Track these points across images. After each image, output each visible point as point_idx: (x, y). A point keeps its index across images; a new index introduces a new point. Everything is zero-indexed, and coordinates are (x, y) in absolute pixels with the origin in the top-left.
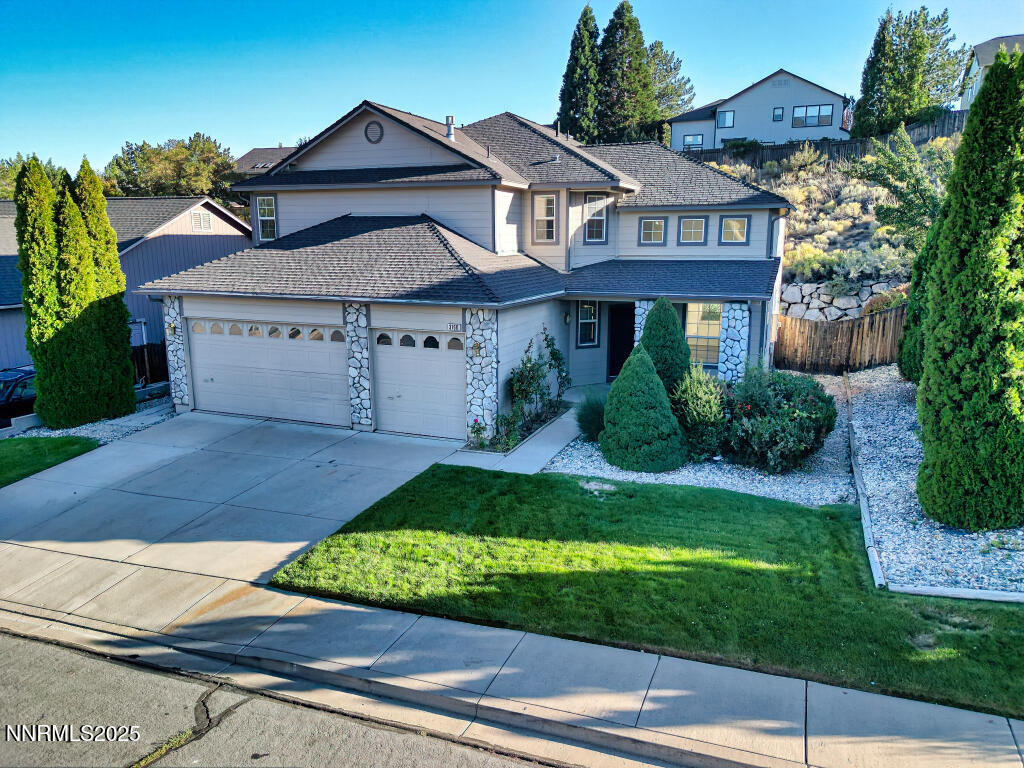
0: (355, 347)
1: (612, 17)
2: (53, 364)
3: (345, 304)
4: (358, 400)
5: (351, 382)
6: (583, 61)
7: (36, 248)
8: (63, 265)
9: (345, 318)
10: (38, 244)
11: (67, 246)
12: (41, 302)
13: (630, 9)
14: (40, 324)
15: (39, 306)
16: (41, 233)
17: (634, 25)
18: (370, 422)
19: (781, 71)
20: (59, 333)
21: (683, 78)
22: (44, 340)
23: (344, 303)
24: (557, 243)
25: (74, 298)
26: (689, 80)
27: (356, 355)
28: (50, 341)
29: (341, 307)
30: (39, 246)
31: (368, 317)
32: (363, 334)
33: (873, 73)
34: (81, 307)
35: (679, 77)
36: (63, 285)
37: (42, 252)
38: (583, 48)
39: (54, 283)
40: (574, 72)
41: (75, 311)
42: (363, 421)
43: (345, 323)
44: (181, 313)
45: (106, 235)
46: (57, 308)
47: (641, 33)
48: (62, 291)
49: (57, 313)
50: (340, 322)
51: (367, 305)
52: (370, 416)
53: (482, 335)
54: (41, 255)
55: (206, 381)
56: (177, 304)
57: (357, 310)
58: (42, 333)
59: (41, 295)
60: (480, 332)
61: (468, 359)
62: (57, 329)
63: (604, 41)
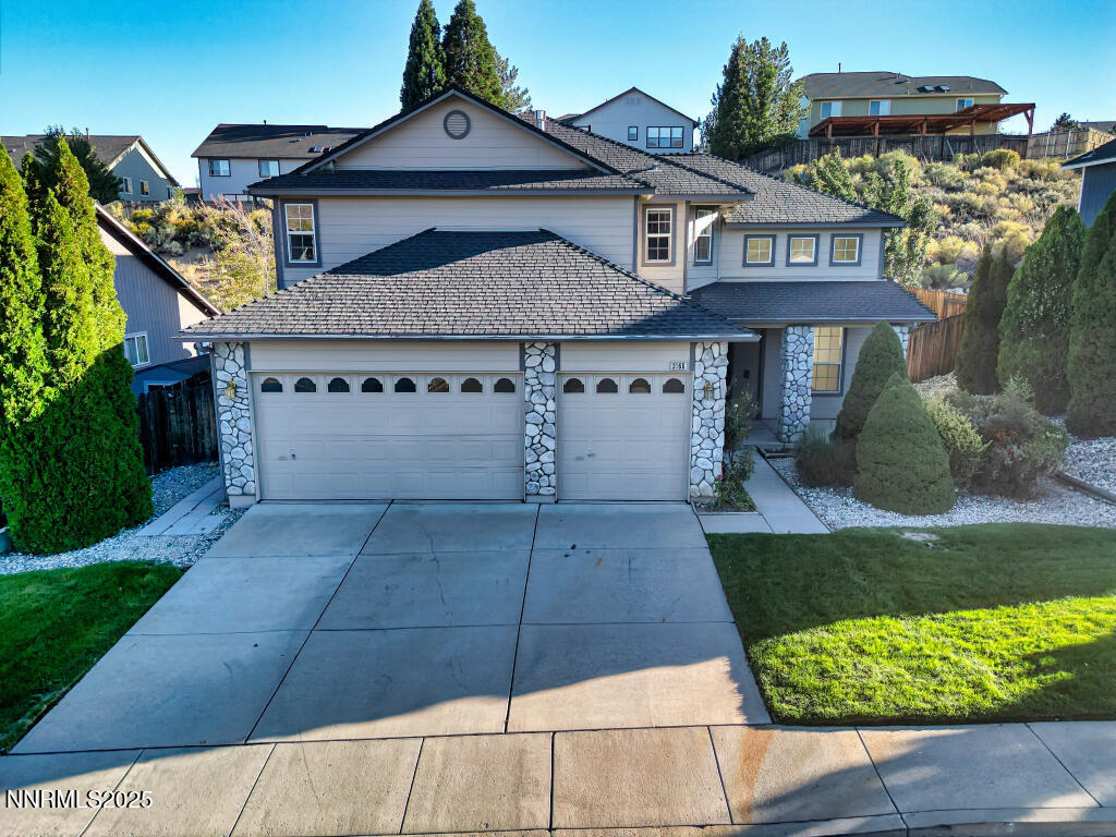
0: (535, 398)
1: (453, 13)
2: (41, 455)
3: (522, 346)
4: (538, 465)
5: (527, 442)
6: (427, 58)
7: (12, 276)
8: (55, 300)
9: (522, 361)
10: (13, 270)
11: (59, 272)
12: (19, 358)
13: (472, 6)
14: (19, 394)
15: (17, 367)
16: (19, 252)
17: (478, 24)
18: (552, 491)
19: (634, 90)
20: (51, 406)
21: (518, 88)
22: (27, 420)
23: (522, 343)
24: (673, 264)
25: (73, 351)
26: (526, 91)
27: (537, 408)
28: (39, 419)
29: (518, 347)
30: (15, 272)
31: (557, 358)
32: (549, 380)
33: (729, 98)
34: (85, 364)
35: (514, 86)
36: (54, 331)
37: (21, 281)
38: (427, 43)
39: (40, 330)
40: (418, 70)
41: (75, 371)
42: (542, 491)
43: (523, 368)
44: (247, 366)
45: (102, 256)
46: (46, 369)
47: (486, 33)
48: (53, 342)
49: (46, 376)
50: (516, 366)
51: (557, 344)
52: (553, 484)
53: (716, 374)
54: (19, 287)
55: (282, 458)
56: (240, 353)
57: (542, 351)
58: (23, 409)
59: (19, 349)
60: (713, 370)
61: (696, 403)
62: (48, 400)
63: (445, 39)
